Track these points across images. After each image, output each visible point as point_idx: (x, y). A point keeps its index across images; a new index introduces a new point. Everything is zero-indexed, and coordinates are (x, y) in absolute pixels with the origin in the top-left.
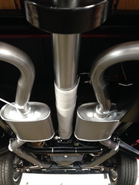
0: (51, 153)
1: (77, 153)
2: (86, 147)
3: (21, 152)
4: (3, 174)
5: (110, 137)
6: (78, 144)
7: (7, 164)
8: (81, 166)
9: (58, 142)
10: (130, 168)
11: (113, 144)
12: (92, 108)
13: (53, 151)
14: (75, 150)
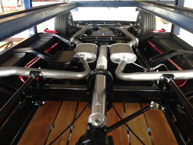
0: (112, 37)
1: (96, 37)
2: (91, 40)
3: (132, 37)
4: (148, 23)
5: (77, 46)
6: (96, 42)
7: (145, 29)
8: (93, 27)
9: (108, 43)
10: (60, 26)
11: (74, 41)
12: (88, 60)
13: (111, 38)
14: (98, 39)
